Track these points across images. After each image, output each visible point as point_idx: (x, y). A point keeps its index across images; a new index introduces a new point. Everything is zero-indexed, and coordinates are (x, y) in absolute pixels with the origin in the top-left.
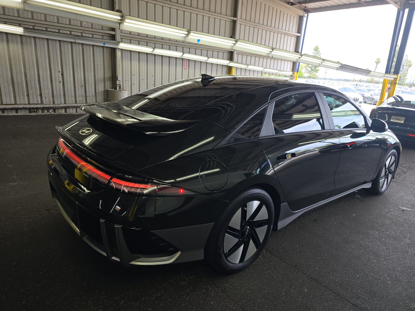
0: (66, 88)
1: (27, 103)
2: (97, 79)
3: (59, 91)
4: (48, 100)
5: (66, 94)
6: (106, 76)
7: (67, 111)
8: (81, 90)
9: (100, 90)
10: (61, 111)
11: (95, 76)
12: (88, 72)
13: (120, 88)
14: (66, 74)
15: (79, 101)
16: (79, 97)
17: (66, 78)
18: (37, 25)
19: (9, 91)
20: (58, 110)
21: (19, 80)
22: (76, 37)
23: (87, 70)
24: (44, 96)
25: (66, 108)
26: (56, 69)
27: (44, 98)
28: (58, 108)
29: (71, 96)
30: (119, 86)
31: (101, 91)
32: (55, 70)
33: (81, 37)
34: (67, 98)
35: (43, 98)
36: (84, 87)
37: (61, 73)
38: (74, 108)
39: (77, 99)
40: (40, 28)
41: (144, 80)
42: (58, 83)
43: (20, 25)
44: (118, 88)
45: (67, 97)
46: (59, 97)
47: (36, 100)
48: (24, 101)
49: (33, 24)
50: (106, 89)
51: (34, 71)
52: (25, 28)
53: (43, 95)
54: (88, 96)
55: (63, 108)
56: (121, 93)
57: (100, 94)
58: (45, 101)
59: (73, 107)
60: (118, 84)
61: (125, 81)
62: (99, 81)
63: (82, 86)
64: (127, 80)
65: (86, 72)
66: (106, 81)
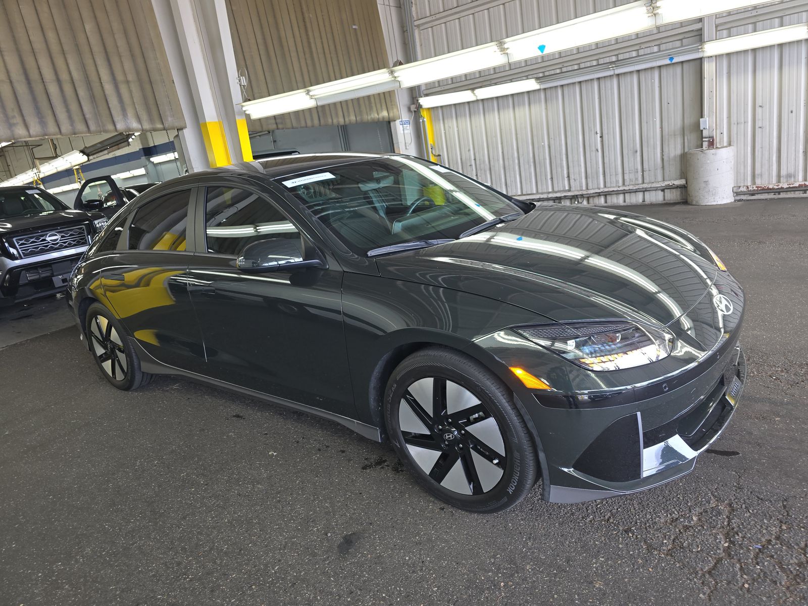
0: (606, 160)
1: (550, 190)
2: (666, 132)
3: (595, 166)
4: (578, 183)
5: (607, 171)
6: (687, 122)
7: (608, 201)
8: (632, 159)
9: (672, 155)
10: (597, 200)
11: (661, 128)
12: (647, 123)
13: (711, 144)
14: (606, 136)
15: (628, 180)
16: (629, 173)
17: (607, 142)
18: (566, 65)
19: (530, 174)
20: (593, 200)
21: (542, 158)
22: (610, 66)
23: (645, 119)
24: (573, 178)
25: (606, 195)
26: (592, 130)
27: (573, 180)
28: (592, 196)
29: (614, 174)
30: (709, 141)
31: (675, 157)
32: (590, 130)
33: (617, 63)
34: (609, 177)
35: (571, 181)
36: (639, 153)
37: (599, 135)
38: (620, 193)
39: (626, 177)
40: (552, 72)
41: (794, 112)
42: (594, 153)
43: (527, 78)
44: (705, 144)
45: (609, 175)
46: (595, 176)
47: (561, 186)
48: (547, 187)
49: (560, 66)
50: (686, 151)
51: (560, 140)
52: (537, 79)
53: (572, 176)
54: (647, 169)
55: (600, 195)
56: (702, 155)
57: (671, 163)
58: (574, 186)
59: (617, 193)
60: (707, 136)
61: (736, 124)
62: (671, 135)
63: (636, 152)
64: (742, 121)
65: (644, 124)
66: (685, 135)
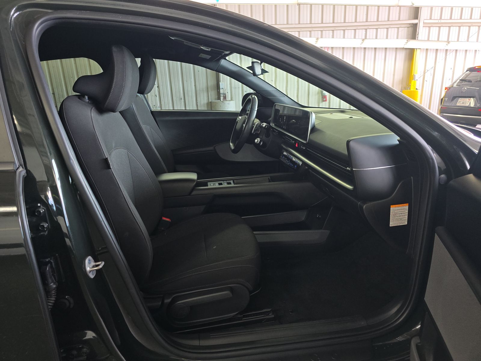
2: (198, 89)
6: (209, 84)
8: (179, 103)
9: (202, 103)
11: (195, 86)
12: (187, 81)
13: (225, 98)
14: (162, 87)
17: (162, 91)
23: (185, 79)
30: (224, 96)
31: (204, 104)
36: (183, 100)
37: (156, 86)
42: (154, 98)
44: (222, 98)
50: (210, 101)
56: (223, 104)
57: (202, 108)
60: (223, 93)
61: (234, 87)
62: (201, 91)
63: (181, 99)
64: (237, 87)
65: (185, 82)
66: (209, 91)
